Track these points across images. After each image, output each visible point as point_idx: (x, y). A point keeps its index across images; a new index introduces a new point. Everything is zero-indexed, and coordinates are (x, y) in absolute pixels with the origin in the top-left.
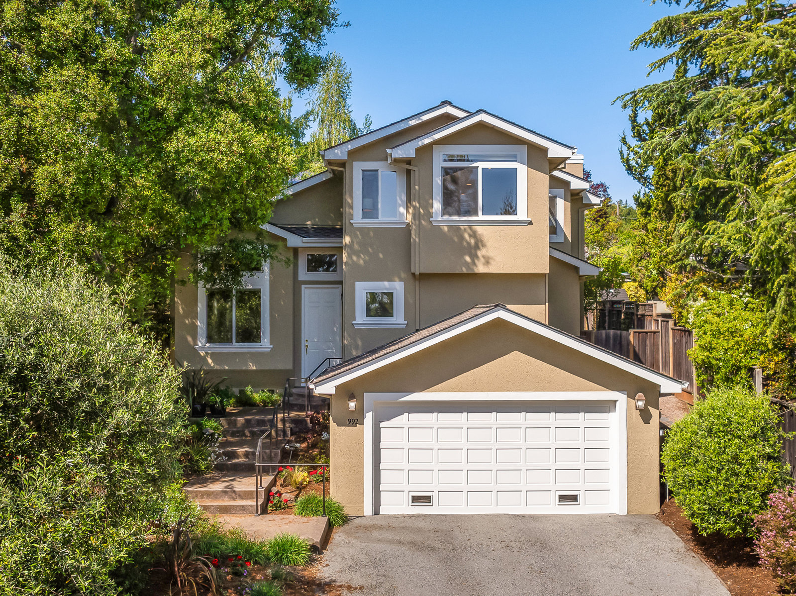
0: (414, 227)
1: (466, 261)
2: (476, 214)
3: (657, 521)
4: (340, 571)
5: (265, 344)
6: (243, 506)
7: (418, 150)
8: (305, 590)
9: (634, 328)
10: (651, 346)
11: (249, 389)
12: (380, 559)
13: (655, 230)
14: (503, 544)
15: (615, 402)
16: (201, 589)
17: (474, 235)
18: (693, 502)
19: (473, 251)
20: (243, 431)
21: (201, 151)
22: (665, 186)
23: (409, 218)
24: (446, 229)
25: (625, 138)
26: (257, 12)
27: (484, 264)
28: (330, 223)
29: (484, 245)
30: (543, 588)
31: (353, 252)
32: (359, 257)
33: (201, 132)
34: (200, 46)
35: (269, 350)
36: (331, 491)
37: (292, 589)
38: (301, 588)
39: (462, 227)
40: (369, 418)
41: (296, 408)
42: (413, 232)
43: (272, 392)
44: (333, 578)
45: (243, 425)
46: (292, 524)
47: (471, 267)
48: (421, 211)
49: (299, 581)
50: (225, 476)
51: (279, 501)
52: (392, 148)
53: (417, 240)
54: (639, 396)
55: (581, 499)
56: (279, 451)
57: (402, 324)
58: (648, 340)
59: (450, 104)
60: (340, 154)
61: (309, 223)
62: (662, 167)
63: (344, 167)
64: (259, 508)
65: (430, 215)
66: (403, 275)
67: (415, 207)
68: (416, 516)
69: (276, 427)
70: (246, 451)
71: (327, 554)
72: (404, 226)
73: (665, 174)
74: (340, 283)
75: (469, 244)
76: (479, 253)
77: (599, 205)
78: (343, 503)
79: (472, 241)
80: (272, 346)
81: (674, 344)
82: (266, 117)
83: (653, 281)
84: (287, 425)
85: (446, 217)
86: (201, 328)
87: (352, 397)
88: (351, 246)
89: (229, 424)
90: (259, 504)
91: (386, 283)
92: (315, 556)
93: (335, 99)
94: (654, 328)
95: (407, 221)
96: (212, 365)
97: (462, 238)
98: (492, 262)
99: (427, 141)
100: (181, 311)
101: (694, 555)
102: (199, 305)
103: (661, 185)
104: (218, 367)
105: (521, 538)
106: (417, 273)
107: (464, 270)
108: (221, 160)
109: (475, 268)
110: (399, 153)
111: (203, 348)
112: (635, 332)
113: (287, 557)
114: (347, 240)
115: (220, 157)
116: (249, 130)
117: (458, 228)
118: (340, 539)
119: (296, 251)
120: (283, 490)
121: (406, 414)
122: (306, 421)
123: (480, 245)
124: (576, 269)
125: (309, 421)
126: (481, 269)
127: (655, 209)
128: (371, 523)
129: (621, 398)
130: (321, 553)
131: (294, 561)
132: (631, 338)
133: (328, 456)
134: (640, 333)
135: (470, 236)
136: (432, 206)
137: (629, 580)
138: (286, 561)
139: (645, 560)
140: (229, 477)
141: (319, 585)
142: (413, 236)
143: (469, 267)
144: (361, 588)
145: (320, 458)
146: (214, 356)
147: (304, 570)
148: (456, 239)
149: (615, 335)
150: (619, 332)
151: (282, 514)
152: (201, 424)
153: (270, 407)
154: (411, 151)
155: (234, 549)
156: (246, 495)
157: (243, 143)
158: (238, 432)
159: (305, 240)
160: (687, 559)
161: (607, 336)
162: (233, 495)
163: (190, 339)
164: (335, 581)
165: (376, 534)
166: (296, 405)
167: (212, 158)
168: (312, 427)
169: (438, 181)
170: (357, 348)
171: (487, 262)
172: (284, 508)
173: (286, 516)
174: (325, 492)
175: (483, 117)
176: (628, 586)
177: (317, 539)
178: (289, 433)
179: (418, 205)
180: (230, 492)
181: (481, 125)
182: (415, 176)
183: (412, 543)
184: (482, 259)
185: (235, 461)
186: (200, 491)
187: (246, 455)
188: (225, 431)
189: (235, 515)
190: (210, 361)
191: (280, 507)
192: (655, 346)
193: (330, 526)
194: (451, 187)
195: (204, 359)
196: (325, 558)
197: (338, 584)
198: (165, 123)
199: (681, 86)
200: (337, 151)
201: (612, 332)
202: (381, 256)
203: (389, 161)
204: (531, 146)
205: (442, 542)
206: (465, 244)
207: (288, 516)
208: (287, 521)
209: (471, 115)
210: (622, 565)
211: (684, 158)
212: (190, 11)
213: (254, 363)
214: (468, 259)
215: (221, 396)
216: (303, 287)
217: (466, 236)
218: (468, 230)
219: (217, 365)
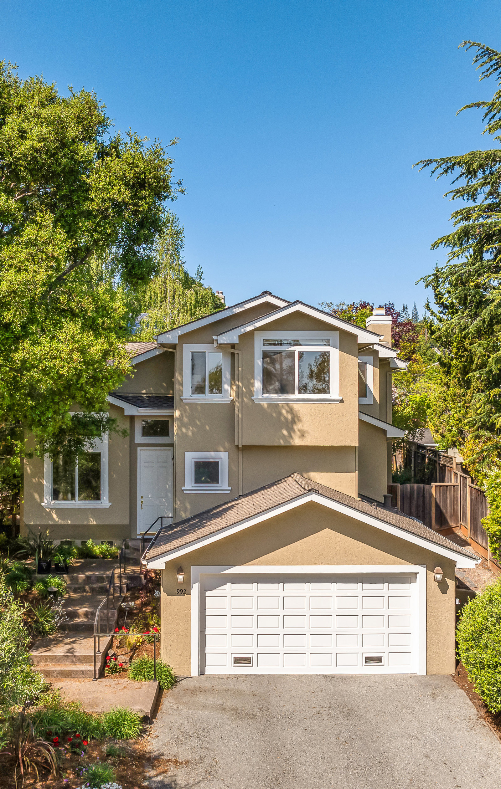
0: (237, 404)
1: (283, 435)
2: (293, 393)
3: (453, 683)
4: (168, 743)
5: (105, 501)
6: (82, 671)
7: (242, 337)
8: (136, 766)
9: (436, 482)
10: (451, 498)
11: (90, 542)
12: (204, 729)
13: (455, 395)
14: (314, 711)
15: (416, 574)
16: (42, 770)
17: (291, 411)
18: (483, 683)
19: (290, 425)
20: (84, 587)
21: (45, 359)
22: (463, 356)
23: (234, 394)
24: (266, 405)
25: (428, 305)
26: (96, 227)
27: (300, 437)
28: (163, 391)
29: (300, 420)
30: (349, 762)
31: (183, 425)
32: (187, 429)
33: (44, 340)
34: (44, 265)
35: (108, 507)
36: (162, 652)
37: (124, 765)
38: (133, 764)
39: (280, 405)
40: (195, 588)
41: (132, 562)
42: (236, 409)
43: (111, 543)
44: (162, 751)
45: (84, 580)
46: (125, 690)
47: (288, 439)
48: (244, 389)
49: (131, 756)
50: (67, 637)
51: (115, 665)
52: (218, 335)
53: (240, 416)
54: (437, 570)
55: (385, 660)
56: (116, 611)
57: (226, 490)
58: (448, 492)
59: (270, 294)
60: (171, 338)
61: (144, 391)
62: (461, 340)
63: (175, 349)
64: (97, 672)
65: (251, 394)
66: (227, 445)
67: (238, 386)
68: (236, 677)
69: (114, 584)
70: (87, 612)
71: (157, 723)
72: (229, 402)
73: (463, 346)
74: (172, 445)
75: (286, 419)
76: (296, 427)
77: (405, 369)
78: (172, 665)
79: (289, 417)
80: (110, 504)
81: (471, 500)
82: (103, 323)
83: (454, 436)
84: (124, 581)
85: (266, 396)
86: (47, 487)
87: (180, 570)
88: (181, 419)
89: (71, 580)
90: (97, 668)
91: (212, 453)
92: (147, 727)
93: (170, 252)
94: (453, 483)
95: (232, 398)
96: (57, 520)
97: (280, 414)
98: (306, 435)
99: (249, 328)
100: (29, 471)
101: (484, 723)
102: (45, 466)
103: (460, 356)
104: (61, 522)
105: (330, 703)
106: (240, 446)
107: (282, 443)
108: (63, 367)
109: (291, 441)
110: (224, 339)
111: (48, 505)
112: (436, 486)
113: (120, 732)
114: (177, 414)
115: (62, 364)
116: (88, 337)
117: (277, 405)
118: (168, 705)
119: (132, 418)
120: (119, 652)
121: (229, 584)
122: (140, 578)
123: (296, 420)
124: (384, 432)
125: (143, 578)
126: (297, 442)
127: (455, 376)
128: (197, 685)
129: (421, 570)
130: (151, 723)
131: (126, 735)
132: (433, 491)
133: (159, 616)
134: (441, 486)
135: (287, 412)
136: (253, 385)
137: (425, 753)
138: (119, 735)
139: (440, 729)
140: (71, 638)
141: (149, 759)
142: (236, 412)
143: (287, 440)
144: (187, 763)
145: (152, 618)
146: (58, 511)
147: (135, 743)
148: (274, 415)
149: (419, 488)
150: (422, 485)
151: (118, 677)
152: (46, 582)
153: (109, 559)
154: (235, 338)
155: (74, 725)
156: (84, 660)
157: (83, 351)
158: (79, 588)
159: (140, 410)
160: (479, 728)
161: (412, 488)
162: (74, 659)
163: (37, 496)
164: (163, 755)
165: (201, 699)
166: (132, 559)
167: (55, 365)
168: (146, 584)
169: (259, 363)
170: (185, 510)
171: (303, 435)
172: (120, 672)
173: (121, 681)
174: (156, 654)
175: (299, 307)
176: (425, 759)
177: (148, 710)
178: (125, 589)
179: (241, 385)
180: (71, 656)
181: (298, 313)
182: (239, 359)
183: (233, 709)
184: (298, 433)
185: (77, 620)
186: (44, 656)
187: (86, 615)
188: (68, 587)
189: (76, 679)
190: (55, 516)
191: (115, 670)
192: (455, 498)
193: (160, 690)
194: (270, 368)
195: (49, 514)
196: (155, 729)
197: (166, 758)
198: (12, 332)
199: (478, 271)
200: (168, 336)
201: (416, 486)
202: (207, 428)
203: (215, 345)
204: (343, 333)
205: (260, 709)
206: (283, 419)
207: (122, 680)
208: (122, 687)
209: (291, 304)
210: (420, 736)
211: (480, 345)
212: (35, 232)
213: (95, 519)
214: (285, 432)
215: (64, 555)
216: (139, 449)
217: (284, 412)
218: (286, 407)
219: (62, 519)
